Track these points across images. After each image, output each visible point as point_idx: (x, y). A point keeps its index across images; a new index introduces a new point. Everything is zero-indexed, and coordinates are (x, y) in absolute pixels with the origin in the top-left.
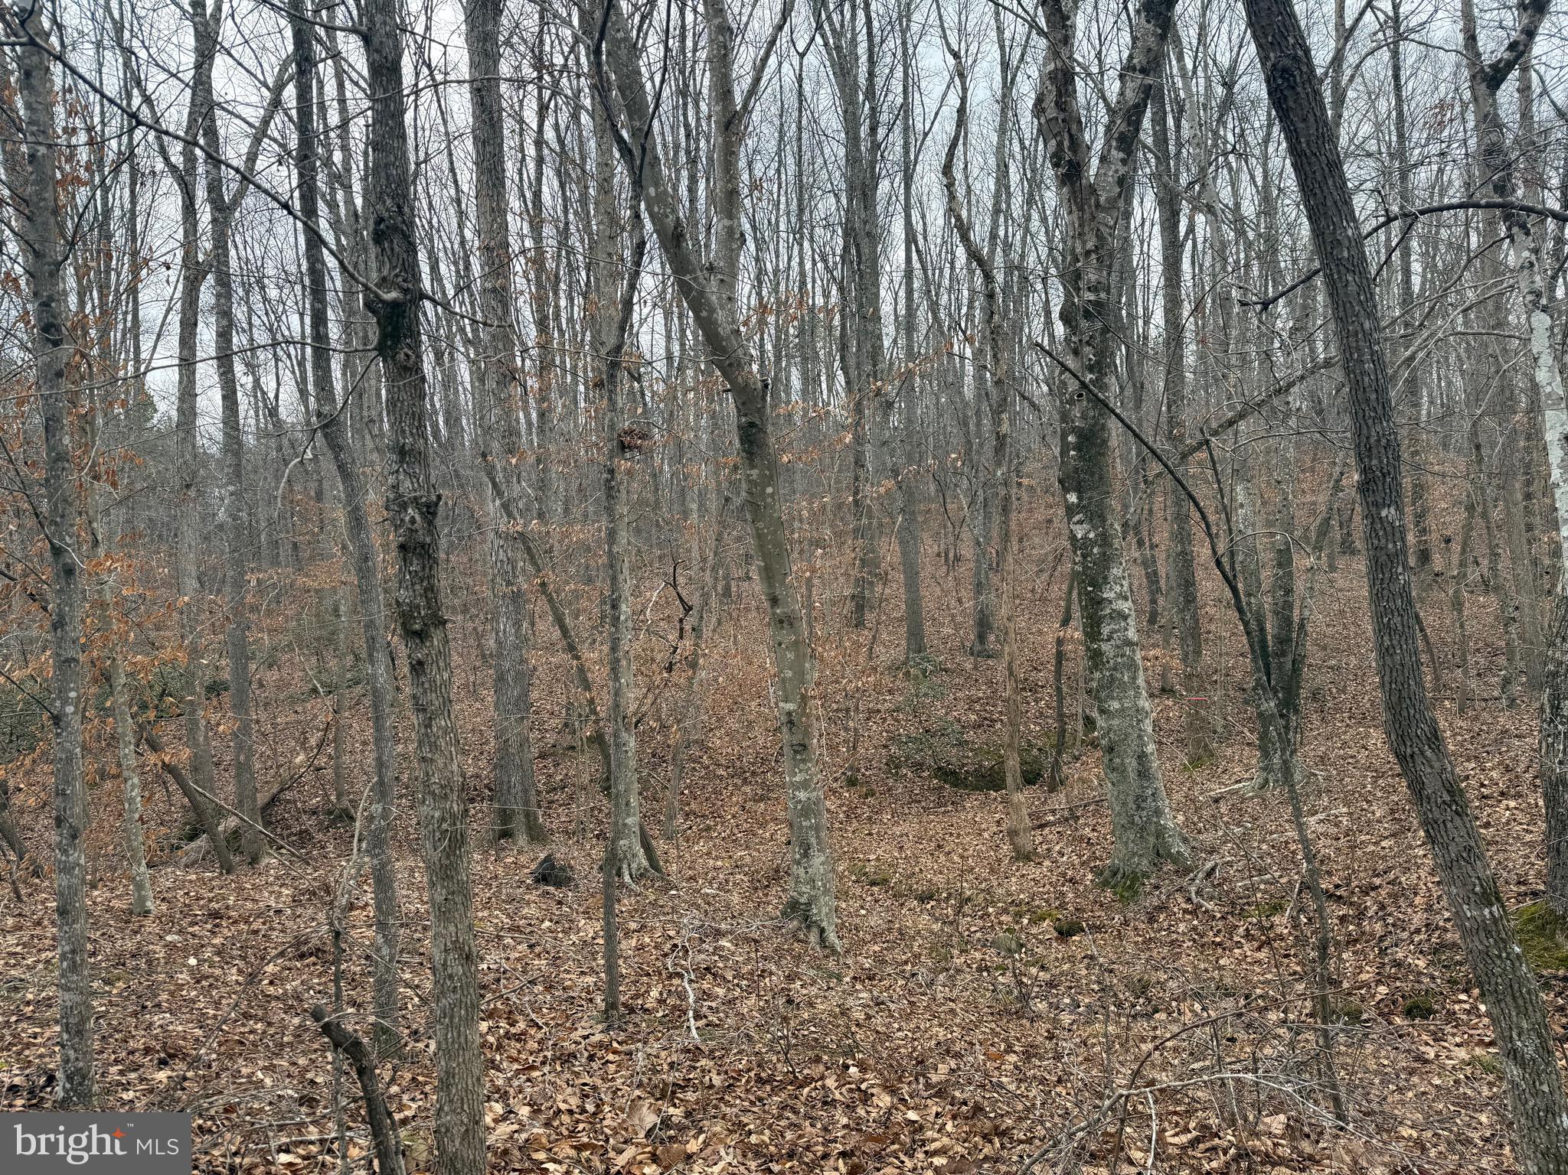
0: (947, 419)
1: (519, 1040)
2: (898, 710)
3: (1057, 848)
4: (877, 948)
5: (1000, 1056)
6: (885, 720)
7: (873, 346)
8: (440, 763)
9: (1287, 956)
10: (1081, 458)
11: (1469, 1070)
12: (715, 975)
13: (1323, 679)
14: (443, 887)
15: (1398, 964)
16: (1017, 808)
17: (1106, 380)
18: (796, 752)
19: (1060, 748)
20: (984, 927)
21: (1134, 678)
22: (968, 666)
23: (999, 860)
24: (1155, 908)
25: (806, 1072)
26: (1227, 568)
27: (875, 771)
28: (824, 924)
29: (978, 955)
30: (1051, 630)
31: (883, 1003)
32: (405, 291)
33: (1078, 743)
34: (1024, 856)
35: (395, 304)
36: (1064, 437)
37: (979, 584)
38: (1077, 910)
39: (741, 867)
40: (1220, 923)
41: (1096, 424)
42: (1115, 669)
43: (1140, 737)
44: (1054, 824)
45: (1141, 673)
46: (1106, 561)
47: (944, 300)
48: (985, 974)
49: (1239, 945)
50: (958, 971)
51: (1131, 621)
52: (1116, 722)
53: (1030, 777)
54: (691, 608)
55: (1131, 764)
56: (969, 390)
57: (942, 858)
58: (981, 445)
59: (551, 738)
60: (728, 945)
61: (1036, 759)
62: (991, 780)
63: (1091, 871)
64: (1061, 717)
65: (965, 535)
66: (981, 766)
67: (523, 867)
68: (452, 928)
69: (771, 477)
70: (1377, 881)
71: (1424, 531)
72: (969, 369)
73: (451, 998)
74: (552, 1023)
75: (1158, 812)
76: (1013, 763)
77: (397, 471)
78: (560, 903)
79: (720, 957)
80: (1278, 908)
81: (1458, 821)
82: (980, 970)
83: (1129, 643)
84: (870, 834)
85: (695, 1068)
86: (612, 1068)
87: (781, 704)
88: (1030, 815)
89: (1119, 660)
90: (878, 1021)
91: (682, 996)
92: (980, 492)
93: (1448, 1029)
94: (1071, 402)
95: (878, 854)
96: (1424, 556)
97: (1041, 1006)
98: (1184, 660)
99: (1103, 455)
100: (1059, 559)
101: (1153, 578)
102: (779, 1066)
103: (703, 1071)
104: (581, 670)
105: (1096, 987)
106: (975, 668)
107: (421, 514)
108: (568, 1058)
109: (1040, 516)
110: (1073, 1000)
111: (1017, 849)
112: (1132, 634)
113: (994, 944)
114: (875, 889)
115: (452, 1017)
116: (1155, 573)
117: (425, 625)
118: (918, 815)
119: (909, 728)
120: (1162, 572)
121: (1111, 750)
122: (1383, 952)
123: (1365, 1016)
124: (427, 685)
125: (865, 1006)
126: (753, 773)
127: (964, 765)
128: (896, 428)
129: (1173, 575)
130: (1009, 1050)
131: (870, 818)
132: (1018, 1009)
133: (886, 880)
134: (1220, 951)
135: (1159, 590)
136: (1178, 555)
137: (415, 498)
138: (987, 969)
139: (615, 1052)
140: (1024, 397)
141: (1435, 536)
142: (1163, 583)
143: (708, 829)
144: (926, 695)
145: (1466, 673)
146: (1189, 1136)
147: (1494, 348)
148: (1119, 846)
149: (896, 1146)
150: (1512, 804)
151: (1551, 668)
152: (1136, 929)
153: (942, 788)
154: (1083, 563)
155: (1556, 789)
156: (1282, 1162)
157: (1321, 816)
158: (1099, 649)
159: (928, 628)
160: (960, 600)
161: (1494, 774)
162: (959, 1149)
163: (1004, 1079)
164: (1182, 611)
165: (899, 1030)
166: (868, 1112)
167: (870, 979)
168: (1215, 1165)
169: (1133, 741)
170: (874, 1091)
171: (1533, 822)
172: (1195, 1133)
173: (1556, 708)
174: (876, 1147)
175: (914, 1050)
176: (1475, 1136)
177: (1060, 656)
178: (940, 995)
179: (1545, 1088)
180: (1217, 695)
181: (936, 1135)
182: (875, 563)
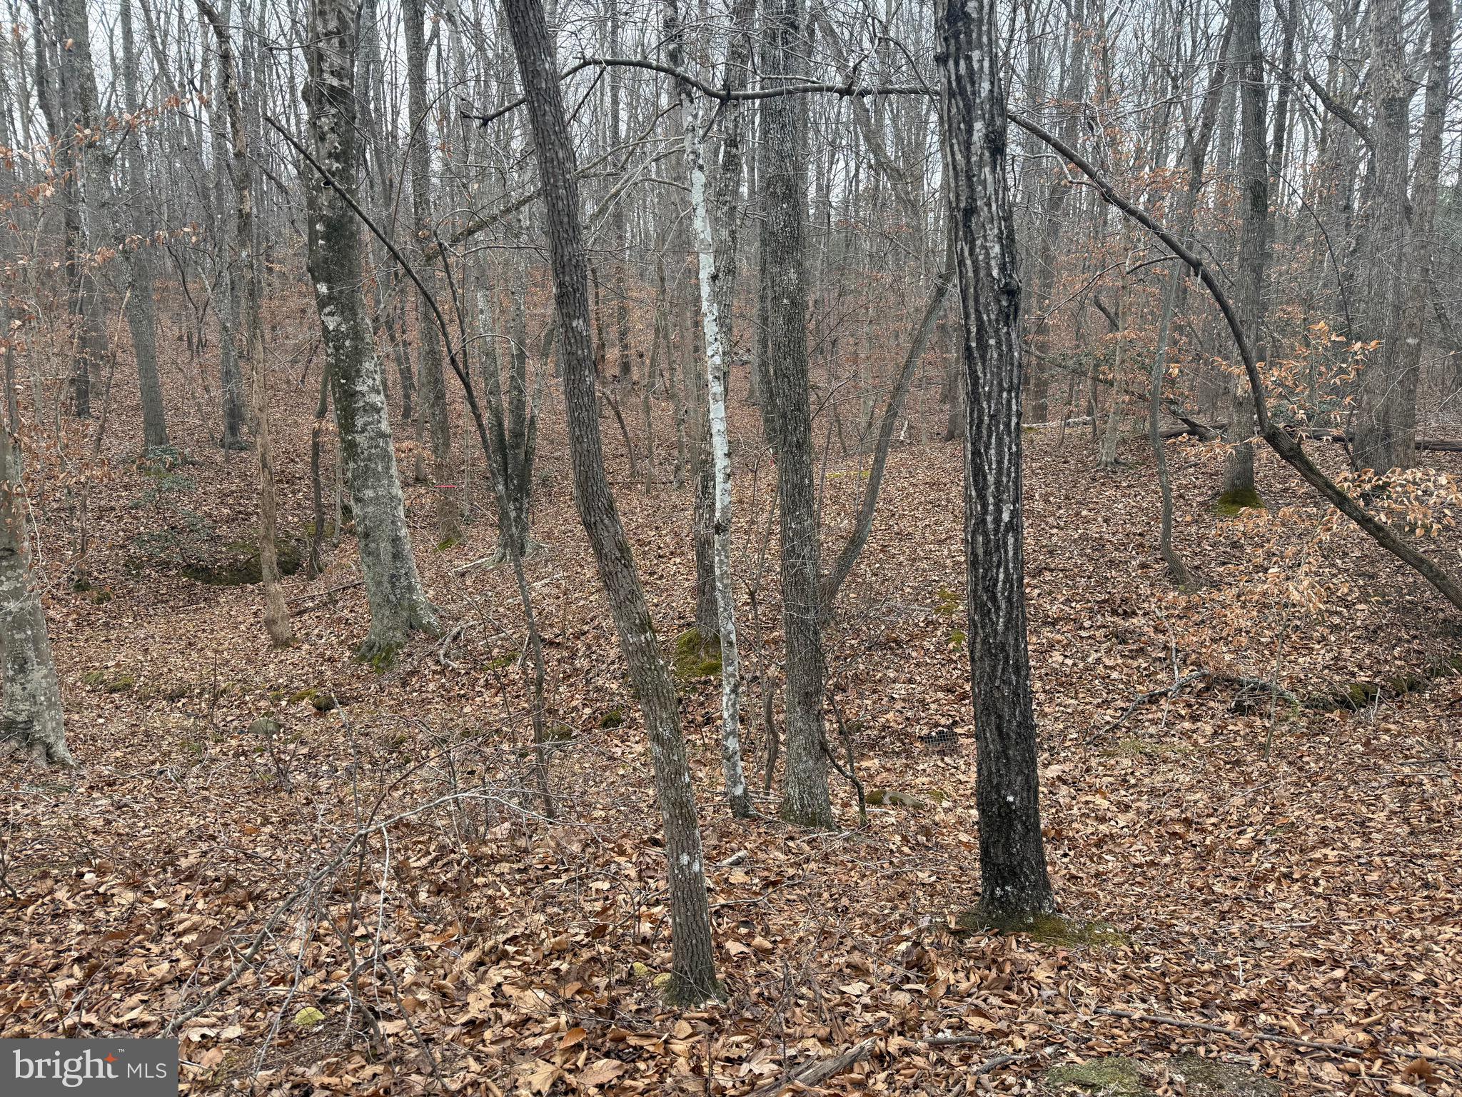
0: (184, 188)
2: (136, 507)
3: (316, 631)
4: (118, 754)
5: (257, 829)
6: (121, 518)
7: (83, 87)
9: (517, 697)
10: (330, 248)
11: (643, 759)
13: (548, 469)
15: (598, 689)
16: (275, 598)
17: (353, 172)
19: (319, 536)
20: (241, 715)
21: (388, 468)
22: (219, 458)
23: (257, 651)
24: (408, 674)
25: (29, 891)
26: (461, 366)
27: (111, 574)
28: (51, 740)
29: (234, 743)
30: (308, 422)
31: (126, 805)
33: (337, 531)
34: (281, 643)
36: (311, 223)
37: (228, 373)
38: (335, 685)
40: (465, 678)
41: (344, 215)
42: (369, 460)
43: (393, 522)
44: (313, 609)
45: (394, 463)
46: (358, 354)
48: (242, 758)
49: (480, 694)
50: (213, 760)
51: (384, 414)
52: (370, 509)
53: (288, 567)
55: (385, 547)
56: (208, 157)
57: (194, 655)
58: (224, 222)
61: (295, 550)
62: (247, 574)
63: (349, 648)
64: (319, 507)
65: (211, 317)
66: (236, 560)
70: (586, 628)
71: (626, 347)
72: (207, 135)
75: (410, 588)
76: (269, 555)
80: (511, 659)
81: (625, 572)
82: (236, 755)
83: (382, 435)
84: (108, 640)
88: (288, 604)
89: (373, 451)
90: (120, 824)
92: (226, 273)
93: (632, 732)
94: (318, 188)
95: (114, 661)
96: (626, 368)
97: (301, 777)
98: (435, 451)
99: (352, 247)
100: (314, 350)
101: (406, 374)
105: (352, 751)
106: (227, 461)
109: (295, 303)
110: (331, 766)
111: (275, 638)
112: (384, 426)
113: (251, 729)
114: (116, 696)
116: (409, 369)
118: (165, 615)
119: (149, 526)
120: (415, 369)
121: (367, 535)
122: (588, 682)
123: (574, 734)
125: (102, 813)
127: (217, 561)
128: (119, 190)
129: (424, 372)
130: (266, 821)
131: (106, 624)
132: (279, 783)
133: (129, 685)
134: (464, 701)
135: (412, 386)
136: (428, 353)
138: (244, 753)
140: (270, 177)
142: (415, 379)
144: (170, 489)
145: (651, 462)
146: (430, 857)
147: (675, 198)
148: (375, 623)
149: (141, 937)
150: (678, 560)
151: (703, 457)
152: (390, 694)
153: (192, 585)
154: (335, 355)
155: (703, 546)
156: (504, 858)
157: (547, 581)
158: (354, 440)
159: (169, 416)
160: (207, 389)
161: (668, 539)
162: (211, 922)
163: (258, 850)
164: (433, 406)
165: (144, 828)
166: (107, 913)
167: (109, 785)
168: (449, 875)
169: (388, 529)
170: (114, 891)
171: (690, 573)
172: (434, 854)
173: (705, 487)
174: (118, 943)
175: (162, 842)
176: (643, 805)
177: (316, 446)
178: (191, 787)
179: (676, 758)
180: (464, 483)
181: (184, 916)
182: (101, 343)
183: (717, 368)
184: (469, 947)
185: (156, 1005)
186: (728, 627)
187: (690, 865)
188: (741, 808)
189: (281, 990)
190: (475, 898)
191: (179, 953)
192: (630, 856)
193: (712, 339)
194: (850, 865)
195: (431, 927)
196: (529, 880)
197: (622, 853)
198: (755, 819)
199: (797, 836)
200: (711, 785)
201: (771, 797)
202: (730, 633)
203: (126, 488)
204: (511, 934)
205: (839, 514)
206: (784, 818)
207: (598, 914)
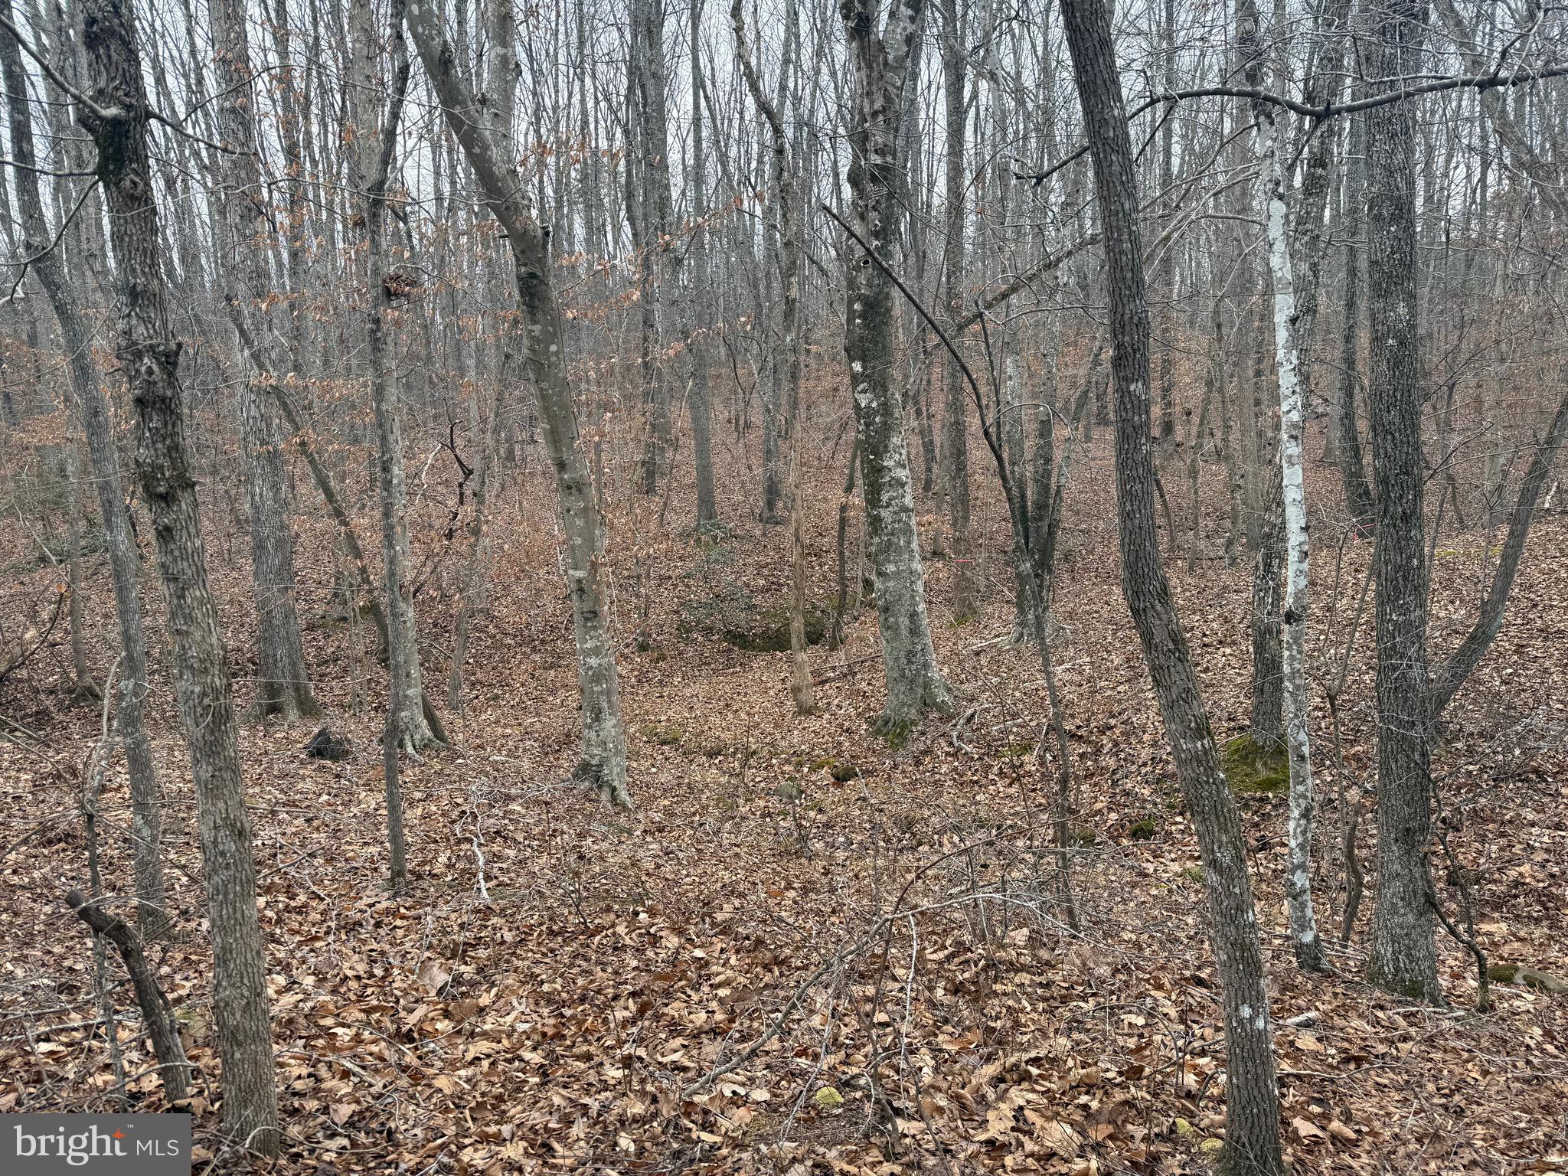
0: (738, 281)
1: (300, 913)
2: (688, 576)
3: (836, 702)
4: (666, 802)
5: (781, 893)
6: (676, 586)
7: (660, 197)
8: (198, 636)
9: (1034, 790)
10: (866, 326)
11: (1180, 881)
12: (505, 838)
13: (1075, 541)
14: (208, 764)
15: (1127, 793)
16: (801, 668)
17: (891, 248)
18: (586, 619)
19: (841, 609)
20: (767, 777)
21: (909, 543)
22: (758, 532)
23: (784, 716)
24: (921, 752)
25: (597, 921)
26: (994, 439)
27: (666, 636)
28: (616, 783)
29: (762, 803)
30: (836, 497)
31: (672, 852)
32: (128, 108)
33: (858, 604)
34: (806, 711)
35: (115, 122)
36: (850, 304)
37: (768, 452)
38: (852, 757)
39: (532, 732)
40: (978, 763)
41: (880, 292)
42: (892, 534)
43: (912, 597)
44: (833, 680)
45: (915, 537)
46: (886, 430)
47: (733, 152)
48: (768, 820)
49: (993, 782)
50: (743, 818)
51: (908, 488)
52: (891, 584)
53: (813, 638)
54: (471, 472)
55: (904, 622)
56: (759, 251)
57: (730, 716)
58: (771, 309)
59: (319, 609)
60: (519, 808)
61: (819, 621)
62: (777, 642)
63: (866, 721)
64: (843, 581)
65: (756, 401)
66: (768, 628)
67: (296, 741)
68: (221, 805)
69: (555, 334)
70: (1113, 722)
71: (1169, 404)
72: (759, 228)
73: (224, 874)
74: (335, 894)
75: (926, 666)
76: (798, 625)
77: (129, 315)
78: (338, 776)
79: (511, 820)
80: (1027, 748)
81: (1180, 667)
82: (763, 816)
83: (905, 509)
84: (661, 697)
85: (486, 927)
86: (400, 933)
87: (571, 572)
88: (812, 673)
89: (896, 525)
90: (668, 870)
91: (471, 859)
92: (770, 358)
93: (1166, 847)
94: (857, 268)
95: (668, 715)
96: (1168, 428)
97: (819, 846)
98: (954, 525)
99: (886, 324)
100: (844, 427)
101: (929, 447)
102: (571, 918)
103: (494, 929)
104: (350, 536)
105: (868, 826)
106: (764, 535)
107: (159, 363)
108: (352, 927)
109: (827, 383)
110: (847, 838)
111: (799, 705)
112: (908, 501)
113: (777, 792)
114: (666, 748)
115: (226, 894)
116: (931, 442)
117: (171, 487)
118: (708, 676)
119: (700, 594)
120: (937, 441)
121: (886, 610)
122: (1115, 783)
123: (1098, 840)
124: (177, 553)
125: (654, 856)
126: (543, 642)
127: (752, 628)
128: (685, 287)
129: (947, 444)
130: (789, 886)
131: (661, 681)
132: (799, 851)
133: (676, 739)
134: (977, 788)
135: (934, 458)
136: (952, 425)
137: (151, 346)
138: (770, 815)
139: (403, 917)
140: (813, 261)
141: (1178, 409)
142: (937, 452)
143: (496, 698)
144: (717, 561)
145: (1197, 535)
146: (946, 952)
147: (1238, 232)
148: (891, 698)
149: (683, 983)
150: (1228, 651)
151: (1266, 529)
152: (904, 772)
153: (730, 650)
154: (866, 432)
155: (1264, 637)
156: (1023, 968)
157: (1067, 666)
158: (879, 515)
159: (718, 495)
160: (749, 468)
161: (1215, 625)
162: (742, 979)
163: (783, 914)
164: (954, 479)
165: (687, 876)
166: (657, 954)
167: (660, 831)
168: (967, 975)
169: (906, 601)
170: (663, 934)
171: (1243, 667)
172: (951, 949)
173: (1268, 566)
174: (664, 984)
175: (701, 893)
176: (1182, 935)
177: (843, 522)
178: (726, 842)
179: (1237, 890)
180: (981, 558)
181: (720, 969)
182: (666, 429)
183: (1295, 426)
184: (989, 1059)
185: (695, 1052)
186: (1300, 739)
187: (1252, 1019)
188: (1310, 958)
189: (803, 1062)
190: (994, 1006)
191: (714, 1005)
192: (1169, 993)
193: (1288, 392)
194: (1465, 1055)
195: (949, 1028)
196: (1052, 997)
197: (1159, 987)
198: (1330, 975)
199: (1388, 1005)
200: (1268, 923)
201: (1350, 951)
202: (1301, 744)
203: (681, 558)
204: (1033, 1054)
205: (1452, 602)
206: (1371, 980)
207: (1131, 1052)
